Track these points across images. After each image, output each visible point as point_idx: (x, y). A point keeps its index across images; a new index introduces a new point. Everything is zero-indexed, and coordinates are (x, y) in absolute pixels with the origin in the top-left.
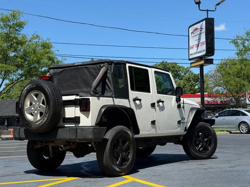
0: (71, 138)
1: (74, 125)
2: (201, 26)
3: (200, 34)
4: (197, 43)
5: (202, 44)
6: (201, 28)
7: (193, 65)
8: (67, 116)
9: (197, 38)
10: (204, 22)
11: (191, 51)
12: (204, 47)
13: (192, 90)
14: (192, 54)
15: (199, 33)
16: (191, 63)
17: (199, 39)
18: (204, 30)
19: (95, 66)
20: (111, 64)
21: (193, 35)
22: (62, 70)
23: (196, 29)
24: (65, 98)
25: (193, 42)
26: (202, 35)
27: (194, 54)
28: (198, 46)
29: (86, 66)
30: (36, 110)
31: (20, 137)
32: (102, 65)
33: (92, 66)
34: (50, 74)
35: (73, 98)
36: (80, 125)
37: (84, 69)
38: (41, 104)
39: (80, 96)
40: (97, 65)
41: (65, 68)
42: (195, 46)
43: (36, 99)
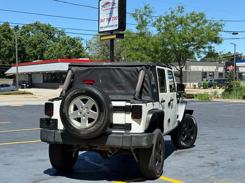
0: (124, 145)
1: (124, 132)
2: (114, 1)
4: (108, 17)
5: (115, 19)
6: (114, 3)
7: (102, 38)
8: (115, 122)
9: (109, 12)
11: (101, 25)
12: (117, 22)
13: (68, 53)
14: (102, 28)
15: (111, 7)
16: (101, 36)
17: (111, 13)
18: (117, 5)
19: (130, 68)
20: (148, 68)
22: (87, 68)
23: (108, 3)
24: (114, 104)
25: (104, 15)
26: (114, 9)
27: (105, 27)
28: (109, 20)
29: (117, 67)
30: (84, 116)
31: (55, 140)
32: (139, 68)
33: (126, 68)
34: (72, 72)
35: (123, 104)
36: (131, 132)
37: (116, 70)
38: (90, 110)
39: (132, 103)
40: (132, 68)
41: (91, 67)
42: (106, 20)
43: (84, 105)
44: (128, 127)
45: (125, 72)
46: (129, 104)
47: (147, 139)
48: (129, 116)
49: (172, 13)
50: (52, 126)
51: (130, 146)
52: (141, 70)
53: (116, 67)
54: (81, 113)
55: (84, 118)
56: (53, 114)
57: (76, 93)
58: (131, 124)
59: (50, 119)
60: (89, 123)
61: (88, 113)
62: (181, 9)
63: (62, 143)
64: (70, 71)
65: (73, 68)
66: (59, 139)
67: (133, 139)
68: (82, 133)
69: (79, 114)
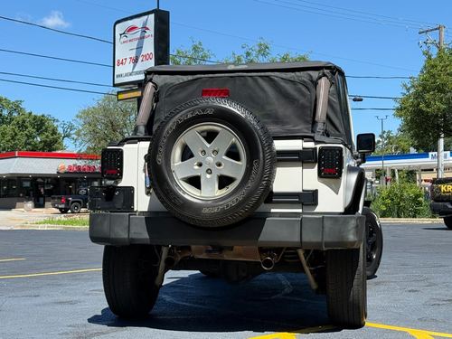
1: (300, 211)
2: (145, 23)
3: (142, 38)
4: (133, 54)
5: (147, 57)
6: (145, 28)
7: (121, 97)
8: (277, 189)
9: (135, 44)
10: (152, 16)
11: (118, 70)
12: (151, 64)
14: (118, 76)
15: (138, 35)
16: (119, 93)
17: (139, 48)
18: (151, 32)
19: (293, 74)
20: (334, 74)
21: (125, 39)
23: (133, 28)
25: (124, 51)
26: (145, 40)
27: (126, 75)
28: (136, 61)
29: (263, 74)
30: (209, 171)
31: (132, 236)
32: (315, 74)
33: (283, 75)
34: (156, 86)
35: (296, 145)
36: (318, 209)
37: (260, 80)
38: (224, 157)
39: (317, 142)
40: (298, 73)
41: (199, 76)
42: (128, 60)
43: (208, 145)
44: (310, 198)
45: (283, 83)
46: (311, 145)
47: (357, 226)
48: (312, 172)
49: (248, 54)
50: (119, 204)
51: (320, 240)
52: (320, 78)
53: (259, 74)
54: (200, 165)
55: (208, 176)
56: (121, 175)
57: (190, 116)
58: (316, 191)
59: (114, 188)
60: (220, 188)
61: (219, 165)
62: (263, 50)
63: (149, 242)
64: (151, 84)
65: (156, 78)
66: (141, 233)
67: (327, 224)
68: (205, 211)
69: (197, 167)
